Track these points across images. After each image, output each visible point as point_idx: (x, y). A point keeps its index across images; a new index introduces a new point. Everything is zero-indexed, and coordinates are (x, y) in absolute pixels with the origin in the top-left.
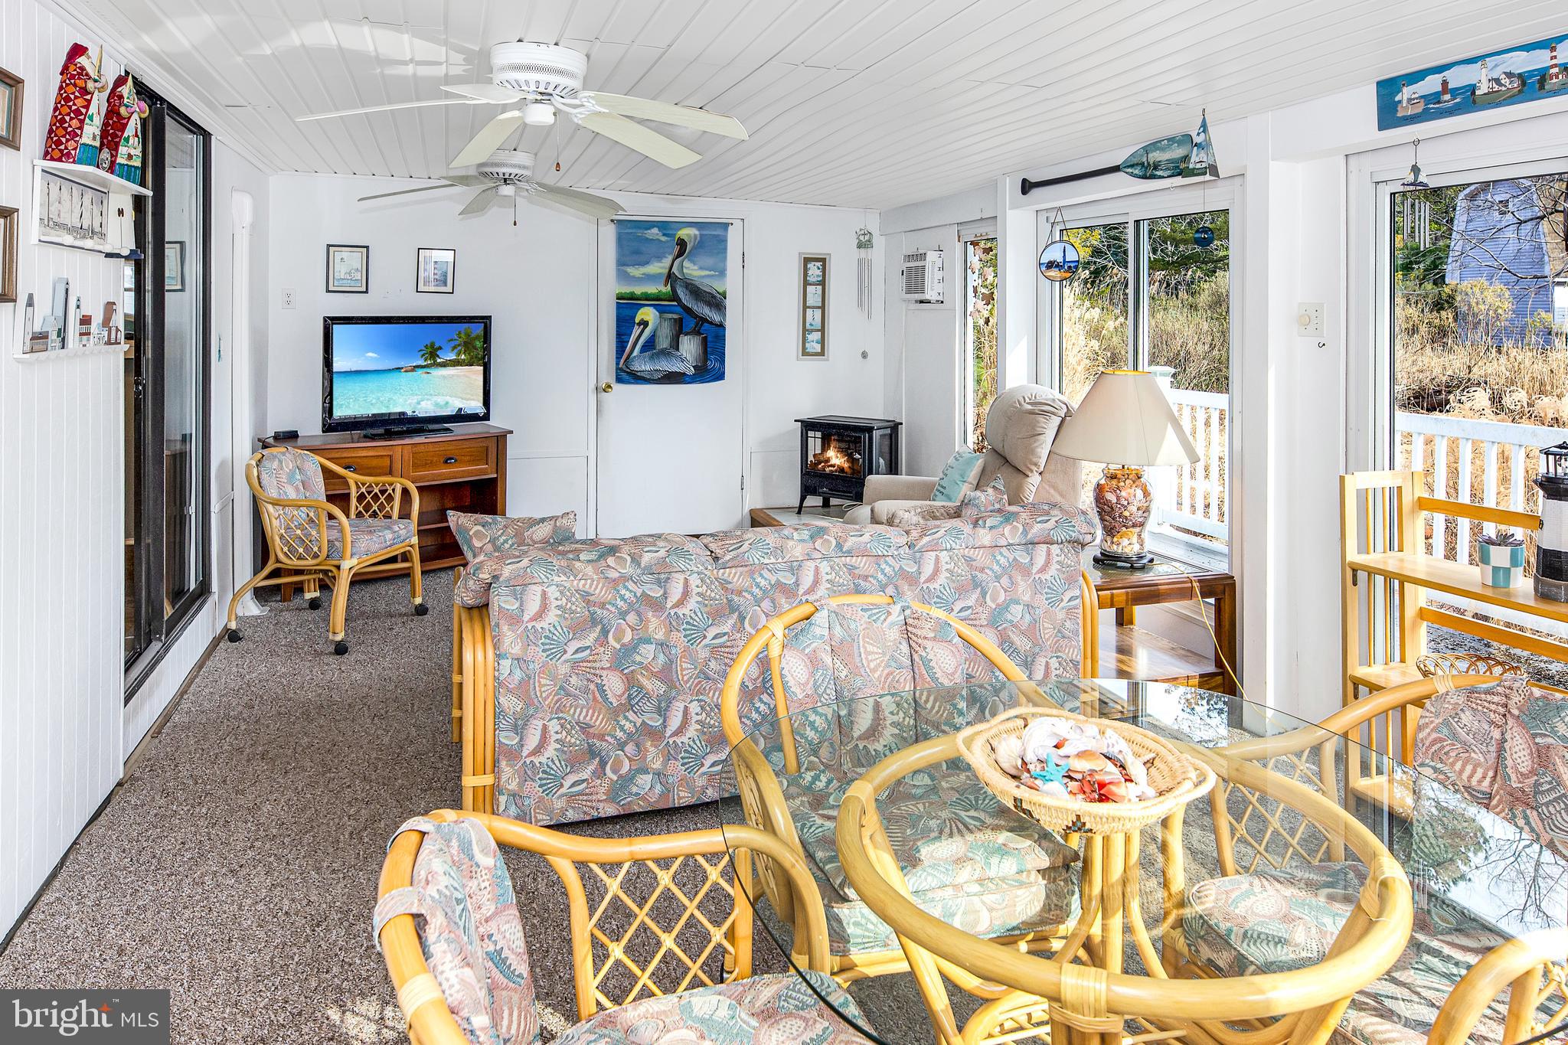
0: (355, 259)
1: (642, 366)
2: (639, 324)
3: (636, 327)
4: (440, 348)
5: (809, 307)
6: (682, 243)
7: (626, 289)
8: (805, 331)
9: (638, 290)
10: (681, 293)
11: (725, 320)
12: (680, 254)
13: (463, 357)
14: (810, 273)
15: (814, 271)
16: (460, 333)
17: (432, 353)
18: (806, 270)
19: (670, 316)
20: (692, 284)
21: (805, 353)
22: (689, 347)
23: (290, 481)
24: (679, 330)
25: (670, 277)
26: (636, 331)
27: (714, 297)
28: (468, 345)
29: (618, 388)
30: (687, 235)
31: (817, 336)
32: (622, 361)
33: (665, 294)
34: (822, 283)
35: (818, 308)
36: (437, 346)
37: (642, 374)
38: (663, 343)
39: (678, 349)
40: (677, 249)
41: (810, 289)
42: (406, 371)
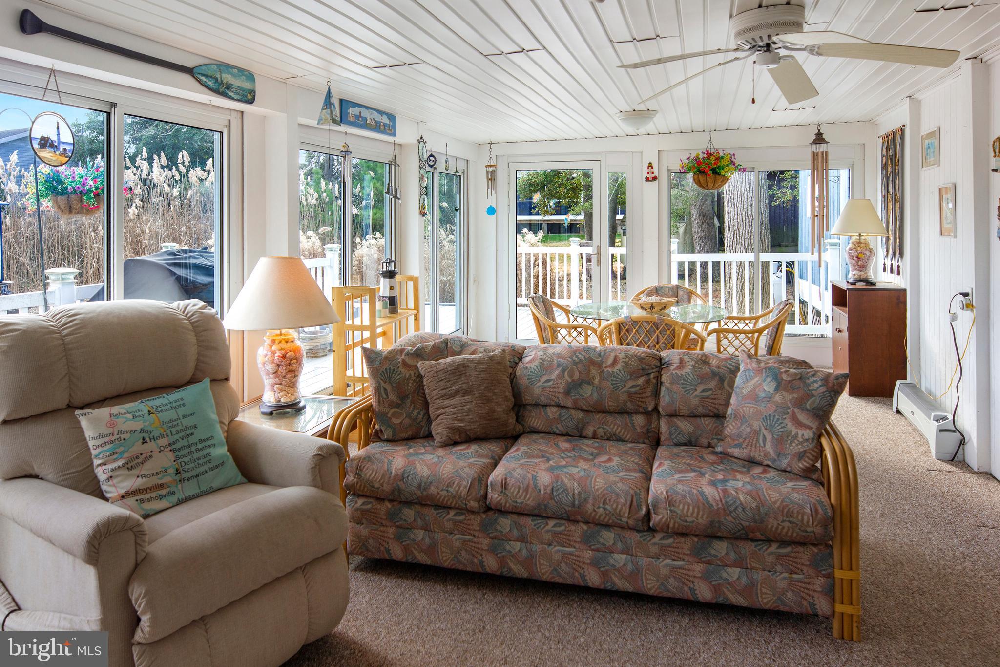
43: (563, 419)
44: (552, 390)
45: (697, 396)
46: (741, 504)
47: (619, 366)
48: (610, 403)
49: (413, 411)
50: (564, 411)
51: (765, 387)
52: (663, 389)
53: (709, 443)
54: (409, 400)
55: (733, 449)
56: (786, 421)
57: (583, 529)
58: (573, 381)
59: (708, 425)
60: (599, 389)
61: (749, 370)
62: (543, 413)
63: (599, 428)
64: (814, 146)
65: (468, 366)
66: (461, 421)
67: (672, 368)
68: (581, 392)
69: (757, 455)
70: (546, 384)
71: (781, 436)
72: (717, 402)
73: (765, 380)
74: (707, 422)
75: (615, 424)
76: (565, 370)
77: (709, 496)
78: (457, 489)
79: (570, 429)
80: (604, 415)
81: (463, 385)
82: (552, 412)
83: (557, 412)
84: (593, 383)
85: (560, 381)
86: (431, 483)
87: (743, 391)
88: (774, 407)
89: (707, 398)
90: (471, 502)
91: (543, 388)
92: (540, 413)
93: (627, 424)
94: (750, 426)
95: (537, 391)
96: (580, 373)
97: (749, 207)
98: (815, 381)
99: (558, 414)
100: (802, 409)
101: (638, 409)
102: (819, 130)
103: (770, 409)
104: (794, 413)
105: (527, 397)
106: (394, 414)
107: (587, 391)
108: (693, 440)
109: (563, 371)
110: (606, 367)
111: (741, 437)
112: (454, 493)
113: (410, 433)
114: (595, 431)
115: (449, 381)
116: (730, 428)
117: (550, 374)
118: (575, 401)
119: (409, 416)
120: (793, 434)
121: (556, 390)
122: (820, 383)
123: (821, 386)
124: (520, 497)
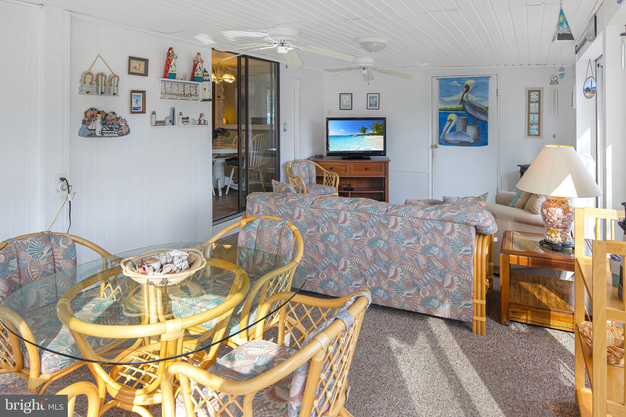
0: (348, 98)
1: (450, 138)
2: (449, 121)
3: (448, 122)
4: (367, 129)
5: (531, 113)
6: (467, 87)
7: (443, 107)
8: (529, 124)
9: (448, 107)
10: (467, 108)
11: (487, 119)
12: (467, 91)
13: (375, 132)
14: (532, 97)
15: (534, 96)
16: (374, 123)
17: (364, 130)
18: (529, 96)
19: (462, 117)
20: (472, 104)
21: (529, 134)
22: (471, 131)
23: (304, 169)
24: (467, 123)
25: (462, 101)
26: (448, 124)
27: (482, 109)
28: (377, 128)
29: (440, 147)
30: (470, 83)
31: (536, 127)
32: (442, 136)
33: (460, 108)
34: (539, 102)
35: (537, 113)
36: (365, 128)
37: (450, 141)
38: (459, 129)
39: (466, 131)
40: (465, 89)
41: (532, 105)
42: (354, 136)
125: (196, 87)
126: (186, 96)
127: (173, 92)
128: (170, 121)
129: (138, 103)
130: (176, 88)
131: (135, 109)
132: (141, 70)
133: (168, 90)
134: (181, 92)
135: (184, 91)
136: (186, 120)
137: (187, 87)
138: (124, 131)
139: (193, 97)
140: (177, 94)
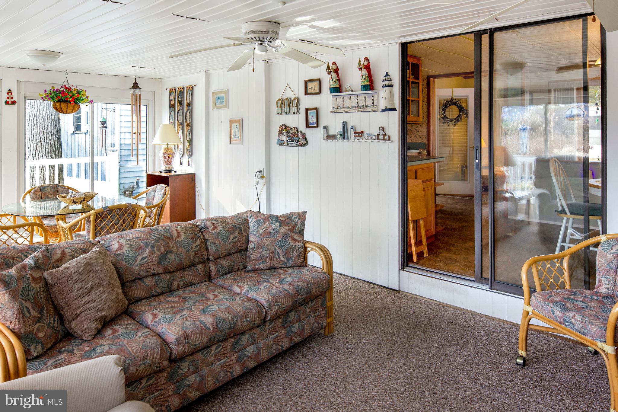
43: (158, 283)
44: (148, 264)
45: (231, 243)
46: (301, 287)
47: (183, 236)
48: (186, 262)
49: (50, 320)
50: (157, 278)
51: (273, 227)
52: (209, 244)
53: (238, 268)
54: (45, 311)
55: (259, 266)
56: (289, 241)
57: (232, 342)
58: (161, 253)
59: (237, 258)
60: (178, 254)
61: (259, 220)
62: (142, 284)
63: (180, 281)
64: (132, 90)
65: (92, 264)
66: (102, 310)
67: (210, 229)
68: (168, 260)
69: (274, 264)
70: (142, 262)
71: (288, 249)
72: (241, 243)
73: (272, 223)
74: (236, 257)
75: (189, 275)
76: (154, 248)
77: (288, 290)
78: (151, 358)
79: (164, 289)
80: (181, 271)
81: (95, 280)
82: (149, 281)
83: (152, 280)
84: (174, 251)
85: (153, 256)
86: (129, 365)
87: (260, 232)
88: (282, 236)
89: (236, 242)
90: (164, 362)
91: (141, 265)
92: (140, 285)
93: (195, 273)
94: (269, 249)
95: (137, 269)
96: (164, 247)
97: (49, 126)
98: (295, 218)
99: (154, 280)
100: (295, 233)
101: (200, 261)
102: (135, 81)
103: (280, 237)
104: (291, 235)
105: (127, 276)
106: (38, 330)
107: (171, 258)
108: (230, 269)
109: (152, 248)
110: (176, 238)
111: (264, 257)
112: (150, 362)
113: (53, 342)
114: (178, 284)
115: (83, 280)
116: (254, 255)
117: (142, 253)
118: (165, 268)
119: (49, 326)
120: (293, 247)
121: (151, 264)
122: (297, 218)
123: (299, 219)
124: (198, 340)
125: (373, 96)
126: (360, 108)
127: (345, 106)
128: (341, 135)
129: (313, 119)
130: (349, 101)
131: (311, 124)
132: (316, 89)
133: (340, 104)
134: (354, 104)
135: (358, 103)
136: (359, 134)
137: (361, 98)
138: (303, 142)
139: (369, 109)
140: (350, 106)
